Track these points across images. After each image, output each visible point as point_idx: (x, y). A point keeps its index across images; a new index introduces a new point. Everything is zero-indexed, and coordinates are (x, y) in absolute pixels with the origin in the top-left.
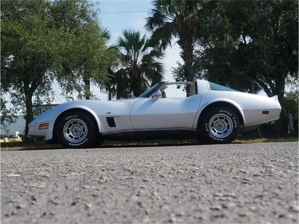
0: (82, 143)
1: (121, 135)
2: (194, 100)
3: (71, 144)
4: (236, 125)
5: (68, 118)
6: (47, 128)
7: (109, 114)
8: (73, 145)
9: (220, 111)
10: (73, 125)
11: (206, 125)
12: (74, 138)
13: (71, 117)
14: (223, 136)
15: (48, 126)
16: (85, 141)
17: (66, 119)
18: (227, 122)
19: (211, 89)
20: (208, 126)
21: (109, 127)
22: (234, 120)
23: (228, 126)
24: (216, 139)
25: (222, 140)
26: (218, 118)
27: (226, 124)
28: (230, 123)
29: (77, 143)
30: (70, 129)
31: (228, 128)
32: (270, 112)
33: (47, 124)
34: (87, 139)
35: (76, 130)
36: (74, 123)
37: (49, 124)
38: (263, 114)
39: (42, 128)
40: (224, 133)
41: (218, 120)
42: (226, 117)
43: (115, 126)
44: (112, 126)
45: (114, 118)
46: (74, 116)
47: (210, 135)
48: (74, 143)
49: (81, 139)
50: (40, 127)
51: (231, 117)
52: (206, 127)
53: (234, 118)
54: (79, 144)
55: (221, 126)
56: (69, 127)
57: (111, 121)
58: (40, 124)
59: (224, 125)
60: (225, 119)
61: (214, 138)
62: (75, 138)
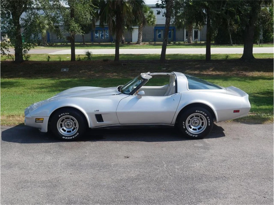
0: (74, 137)
1: (108, 128)
2: (174, 100)
3: (64, 138)
4: (209, 124)
5: (61, 115)
6: (42, 122)
7: (98, 112)
8: (66, 138)
9: (197, 111)
10: (65, 120)
11: (184, 123)
12: (66, 131)
13: (64, 114)
14: (198, 132)
15: (43, 120)
16: (76, 135)
17: (59, 116)
18: (202, 120)
19: (189, 89)
20: (185, 124)
21: (98, 122)
22: (208, 119)
23: (203, 123)
24: (192, 135)
25: (197, 136)
26: (194, 117)
27: (201, 122)
28: (205, 121)
29: (70, 137)
30: (63, 123)
31: (202, 125)
32: (240, 111)
33: (43, 119)
34: (78, 133)
35: (69, 124)
36: (66, 118)
37: (44, 119)
38: (234, 112)
39: (37, 121)
40: (199, 129)
41: (195, 117)
42: (201, 116)
43: (103, 121)
44: (100, 121)
45: (102, 115)
46: (66, 113)
47: (186, 131)
48: (67, 137)
49: (73, 133)
50: (36, 120)
51: (206, 117)
52: (183, 125)
53: (208, 118)
54: (72, 138)
55: (196, 123)
56: (62, 121)
57: (99, 117)
58: (36, 119)
59: (199, 122)
60: (200, 117)
61: (189, 134)
62: (68, 132)
